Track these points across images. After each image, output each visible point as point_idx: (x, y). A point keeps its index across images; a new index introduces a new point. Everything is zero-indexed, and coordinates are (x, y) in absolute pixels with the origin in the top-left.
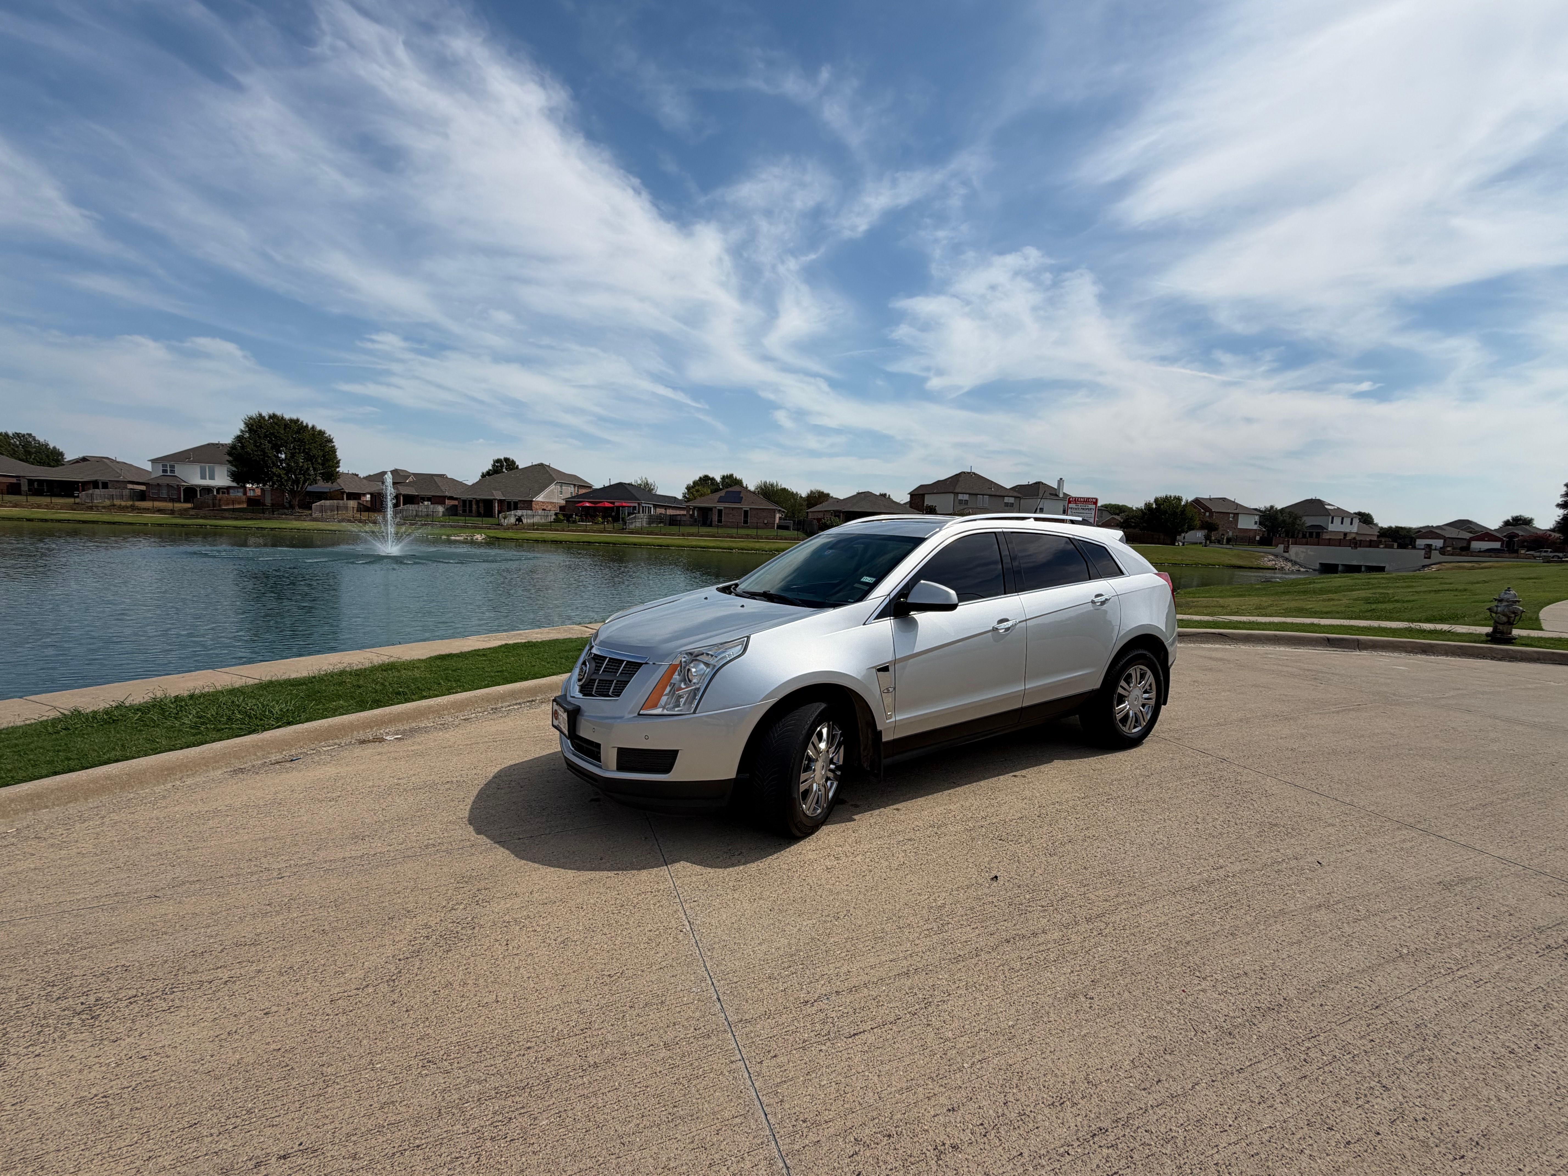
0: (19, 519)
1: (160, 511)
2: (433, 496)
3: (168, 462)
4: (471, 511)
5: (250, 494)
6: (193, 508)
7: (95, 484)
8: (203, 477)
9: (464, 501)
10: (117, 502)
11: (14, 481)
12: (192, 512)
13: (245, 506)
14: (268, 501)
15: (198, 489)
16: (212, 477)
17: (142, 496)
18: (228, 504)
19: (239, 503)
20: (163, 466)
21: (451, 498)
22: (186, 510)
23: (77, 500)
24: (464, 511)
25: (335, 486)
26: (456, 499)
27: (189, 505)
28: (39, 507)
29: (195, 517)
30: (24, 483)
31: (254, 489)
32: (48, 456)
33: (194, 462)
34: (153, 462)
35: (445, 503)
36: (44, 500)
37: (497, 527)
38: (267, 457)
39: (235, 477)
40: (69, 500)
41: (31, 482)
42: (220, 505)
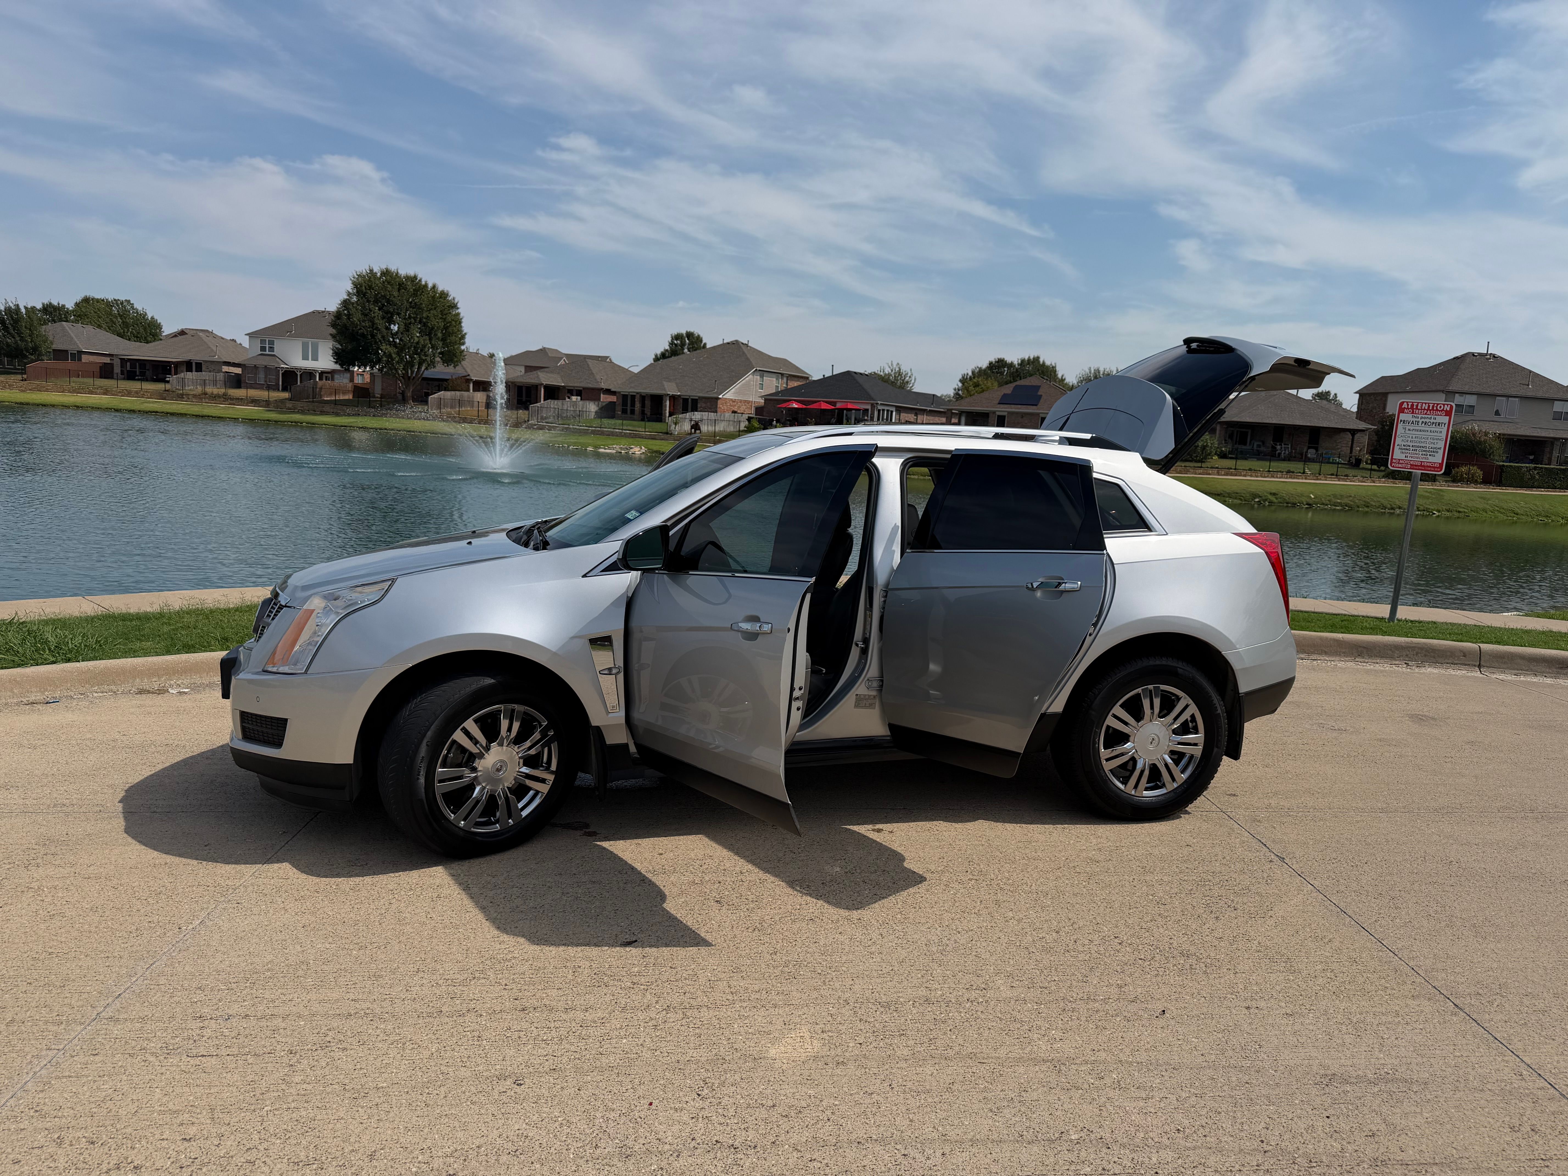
1: (254, 402)
2: (584, 388)
3: (267, 337)
4: (633, 412)
5: (358, 380)
6: (291, 400)
7: (189, 366)
8: (305, 358)
9: (625, 397)
10: (209, 390)
11: (107, 360)
12: (289, 404)
13: (350, 397)
14: (378, 390)
15: (299, 374)
16: (315, 358)
17: (237, 382)
18: (330, 394)
19: (344, 393)
20: (263, 342)
21: (608, 392)
22: (283, 401)
23: (168, 386)
24: (624, 411)
25: (459, 371)
26: (613, 393)
27: (286, 395)
28: (129, 393)
29: (292, 411)
30: (117, 363)
31: (362, 374)
32: (145, 329)
33: (297, 336)
34: (252, 335)
35: (599, 399)
36: (135, 385)
37: (666, 436)
38: (377, 329)
39: (340, 357)
40: (160, 386)
41: (123, 361)
42: (321, 396)
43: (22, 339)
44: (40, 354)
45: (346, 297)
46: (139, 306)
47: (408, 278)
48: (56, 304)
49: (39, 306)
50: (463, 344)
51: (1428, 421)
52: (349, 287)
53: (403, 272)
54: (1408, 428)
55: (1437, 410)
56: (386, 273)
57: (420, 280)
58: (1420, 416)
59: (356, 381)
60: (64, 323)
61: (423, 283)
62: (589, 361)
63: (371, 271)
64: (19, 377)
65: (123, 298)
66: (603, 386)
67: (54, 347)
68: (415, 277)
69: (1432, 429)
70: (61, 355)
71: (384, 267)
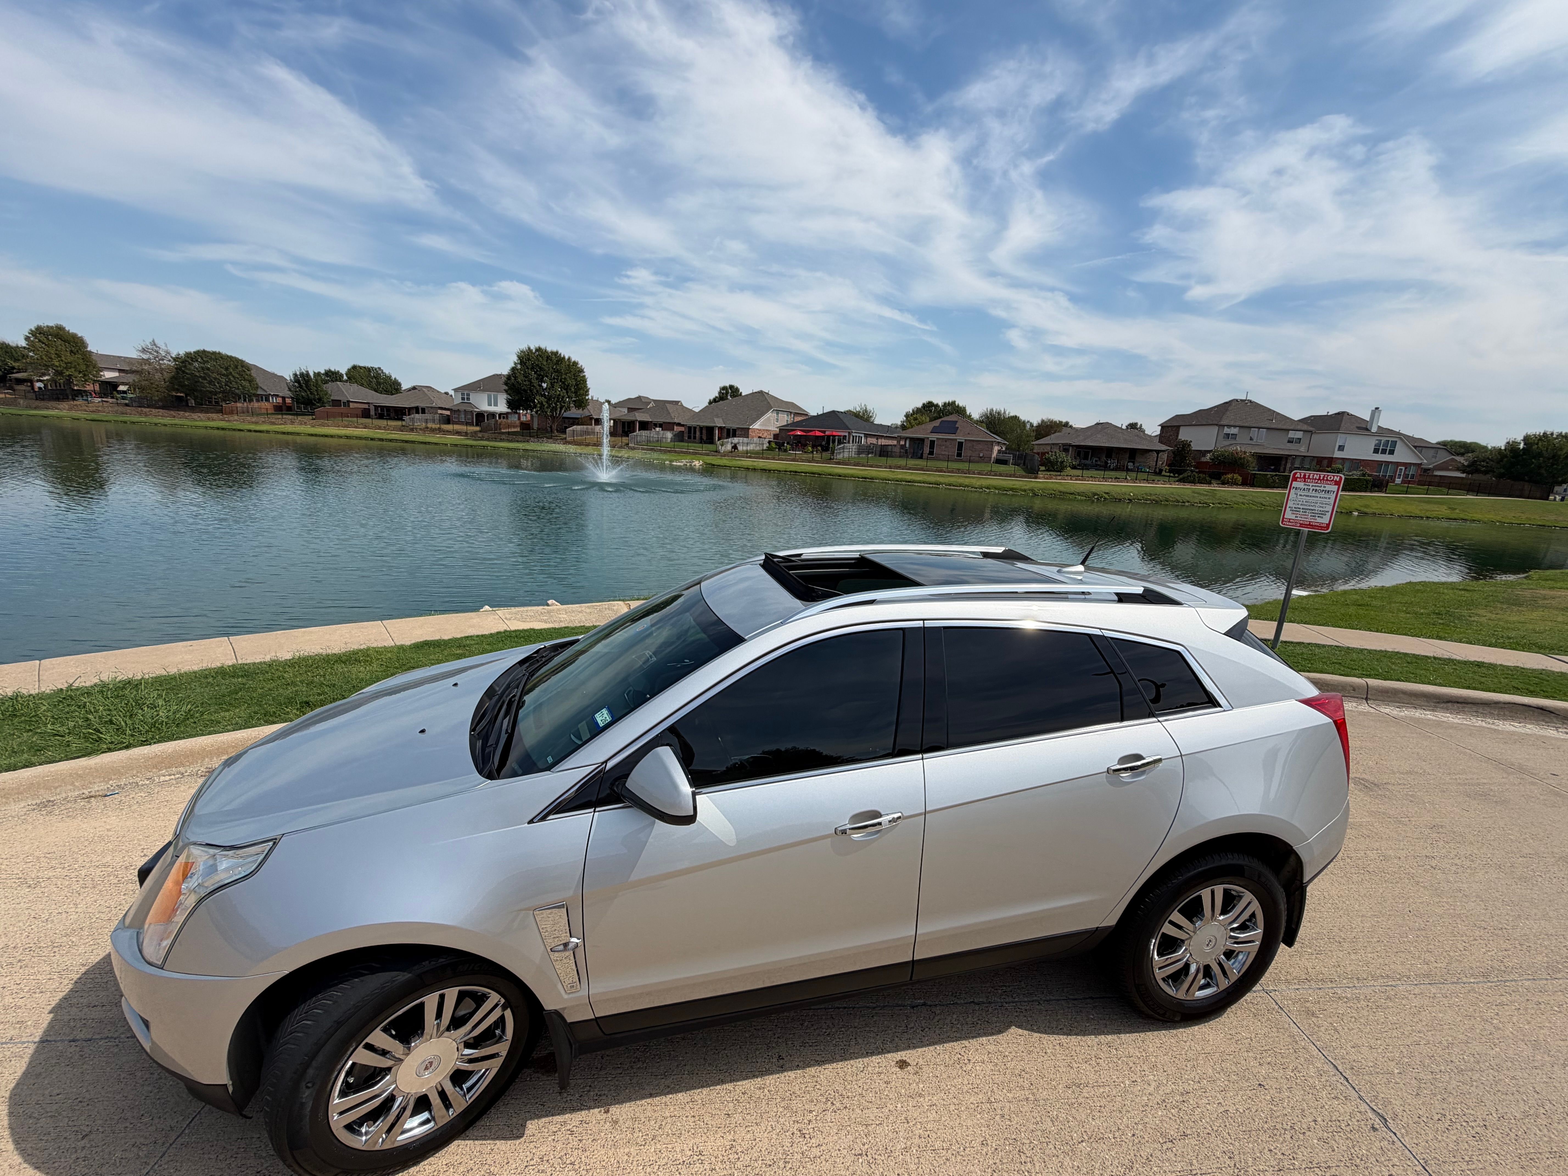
0: (366, 439)
1: (458, 433)
2: (664, 423)
3: (466, 390)
4: (695, 438)
5: (523, 419)
6: (480, 431)
7: (417, 410)
8: (490, 405)
9: (690, 428)
10: (430, 425)
11: (366, 406)
12: (480, 435)
13: (519, 429)
14: (535, 426)
15: (486, 415)
16: (496, 405)
17: (448, 420)
18: (506, 428)
19: (514, 427)
20: (463, 394)
21: (679, 424)
22: (476, 432)
23: (404, 423)
24: (689, 437)
25: (585, 412)
26: (683, 425)
27: (478, 428)
28: (380, 428)
29: (482, 439)
30: (372, 408)
31: (525, 415)
32: (390, 386)
33: (484, 391)
34: (456, 390)
35: (673, 430)
36: (383, 423)
37: (716, 454)
38: (533, 386)
39: (511, 404)
40: (399, 423)
41: (376, 407)
42: (500, 429)
43: (311, 393)
44: (323, 403)
45: (513, 366)
46: (385, 372)
47: (552, 353)
48: (333, 370)
49: (323, 372)
50: (588, 395)
51: (1318, 488)
52: (515, 359)
53: (549, 349)
54: (1299, 494)
55: (1327, 480)
56: (539, 349)
57: (561, 355)
58: (1311, 484)
59: (522, 419)
60: (338, 383)
61: (563, 356)
62: (668, 405)
63: (529, 348)
64: (311, 417)
65: (376, 366)
66: (676, 421)
67: (332, 398)
68: (557, 352)
69: (1322, 496)
70: (337, 403)
71: (537, 346)
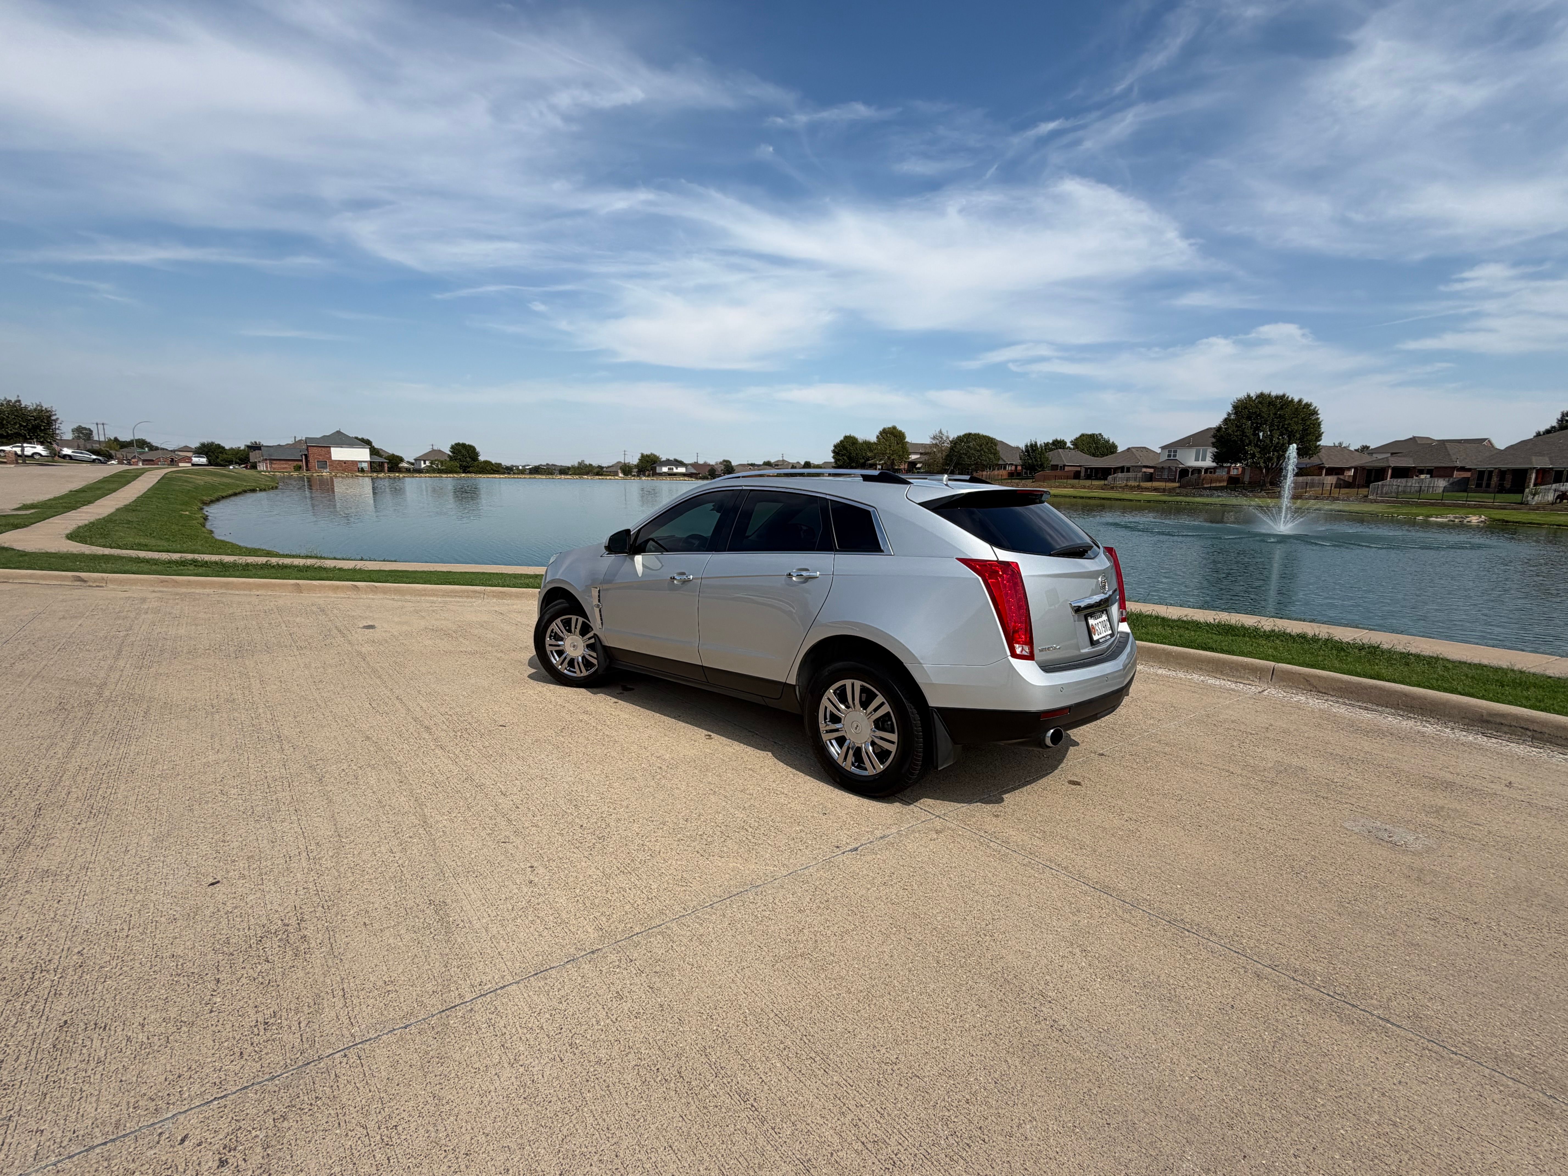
0: (1070, 497)
1: (1156, 490)
2: (1436, 468)
3: (1171, 448)
4: (1488, 486)
5: (1234, 472)
6: (1179, 487)
7: (1122, 469)
8: (1197, 459)
9: (1481, 473)
10: (1130, 483)
11: (1079, 469)
12: (1178, 491)
13: (1225, 484)
14: (1247, 479)
15: (1190, 470)
16: (1204, 459)
17: (1150, 478)
18: (1208, 483)
19: (1220, 481)
20: (1170, 451)
21: (1462, 469)
22: (1174, 489)
23: (1106, 482)
24: (1479, 485)
25: (1315, 460)
26: (1469, 470)
27: (1177, 485)
28: (1084, 487)
29: (1178, 495)
30: (1083, 470)
31: (1236, 469)
32: (1107, 449)
33: (1190, 446)
34: (1163, 448)
35: (1452, 476)
36: (1088, 483)
37: (1519, 506)
38: (1246, 436)
39: (1217, 458)
40: (1102, 482)
41: (1086, 469)
42: (1203, 484)
43: (1036, 460)
44: (1044, 468)
45: (1226, 416)
46: (1106, 436)
47: (1277, 397)
48: (1059, 439)
49: (1051, 442)
50: (1320, 440)
52: (1230, 409)
53: (1274, 394)
56: (1261, 396)
57: (1288, 398)
59: (1232, 473)
60: (1060, 450)
61: (1290, 399)
62: (1447, 445)
63: (1249, 396)
64: (1031, 480)
65: (1097, 433)
66: (1458, 464)
67: (1052, 463)
68: (1284, 396)
70: (1055, 467)
71: (1259, 392)
